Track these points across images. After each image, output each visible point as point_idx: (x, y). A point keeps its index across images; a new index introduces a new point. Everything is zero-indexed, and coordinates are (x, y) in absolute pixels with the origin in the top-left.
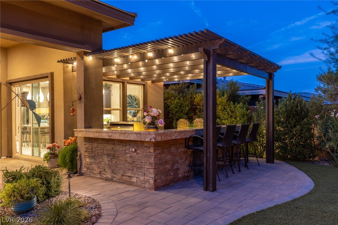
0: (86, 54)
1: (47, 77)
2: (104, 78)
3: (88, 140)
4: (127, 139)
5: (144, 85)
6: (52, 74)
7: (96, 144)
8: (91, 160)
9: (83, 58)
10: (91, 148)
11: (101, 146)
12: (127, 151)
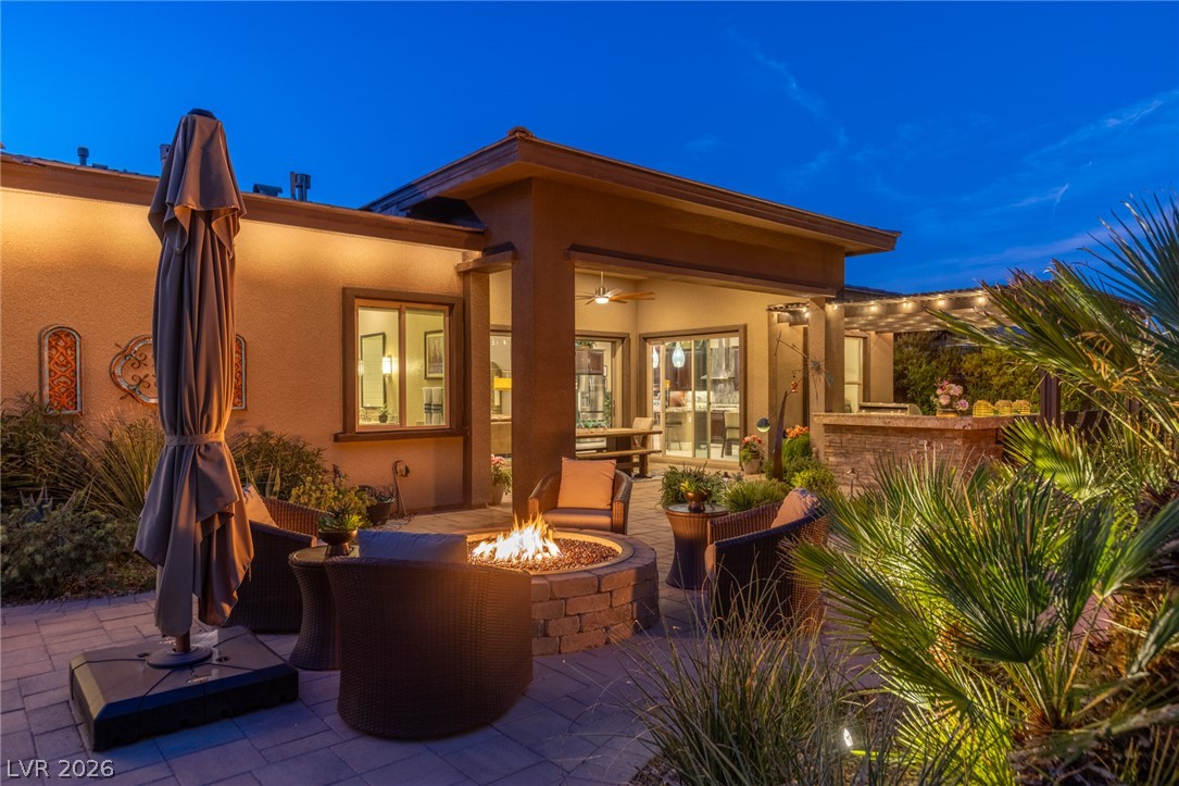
0: (829, 301)
1: (737, 331)
2: (847, 333)
3: (831, 429)
4: (920, 426)
5: (865, 338)
6: (745, 327)
7: (850, 436)
8: (839, 460)
9: (823, 308)
10: (839, 441)
11: (858, 438)
12: (913, 445)
